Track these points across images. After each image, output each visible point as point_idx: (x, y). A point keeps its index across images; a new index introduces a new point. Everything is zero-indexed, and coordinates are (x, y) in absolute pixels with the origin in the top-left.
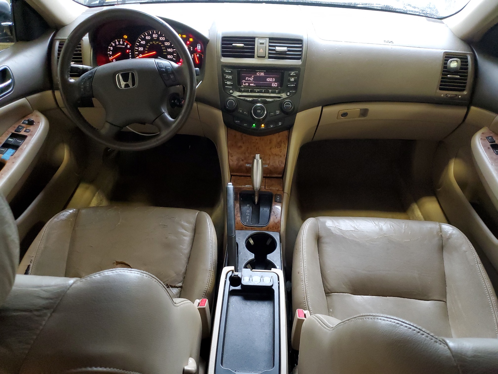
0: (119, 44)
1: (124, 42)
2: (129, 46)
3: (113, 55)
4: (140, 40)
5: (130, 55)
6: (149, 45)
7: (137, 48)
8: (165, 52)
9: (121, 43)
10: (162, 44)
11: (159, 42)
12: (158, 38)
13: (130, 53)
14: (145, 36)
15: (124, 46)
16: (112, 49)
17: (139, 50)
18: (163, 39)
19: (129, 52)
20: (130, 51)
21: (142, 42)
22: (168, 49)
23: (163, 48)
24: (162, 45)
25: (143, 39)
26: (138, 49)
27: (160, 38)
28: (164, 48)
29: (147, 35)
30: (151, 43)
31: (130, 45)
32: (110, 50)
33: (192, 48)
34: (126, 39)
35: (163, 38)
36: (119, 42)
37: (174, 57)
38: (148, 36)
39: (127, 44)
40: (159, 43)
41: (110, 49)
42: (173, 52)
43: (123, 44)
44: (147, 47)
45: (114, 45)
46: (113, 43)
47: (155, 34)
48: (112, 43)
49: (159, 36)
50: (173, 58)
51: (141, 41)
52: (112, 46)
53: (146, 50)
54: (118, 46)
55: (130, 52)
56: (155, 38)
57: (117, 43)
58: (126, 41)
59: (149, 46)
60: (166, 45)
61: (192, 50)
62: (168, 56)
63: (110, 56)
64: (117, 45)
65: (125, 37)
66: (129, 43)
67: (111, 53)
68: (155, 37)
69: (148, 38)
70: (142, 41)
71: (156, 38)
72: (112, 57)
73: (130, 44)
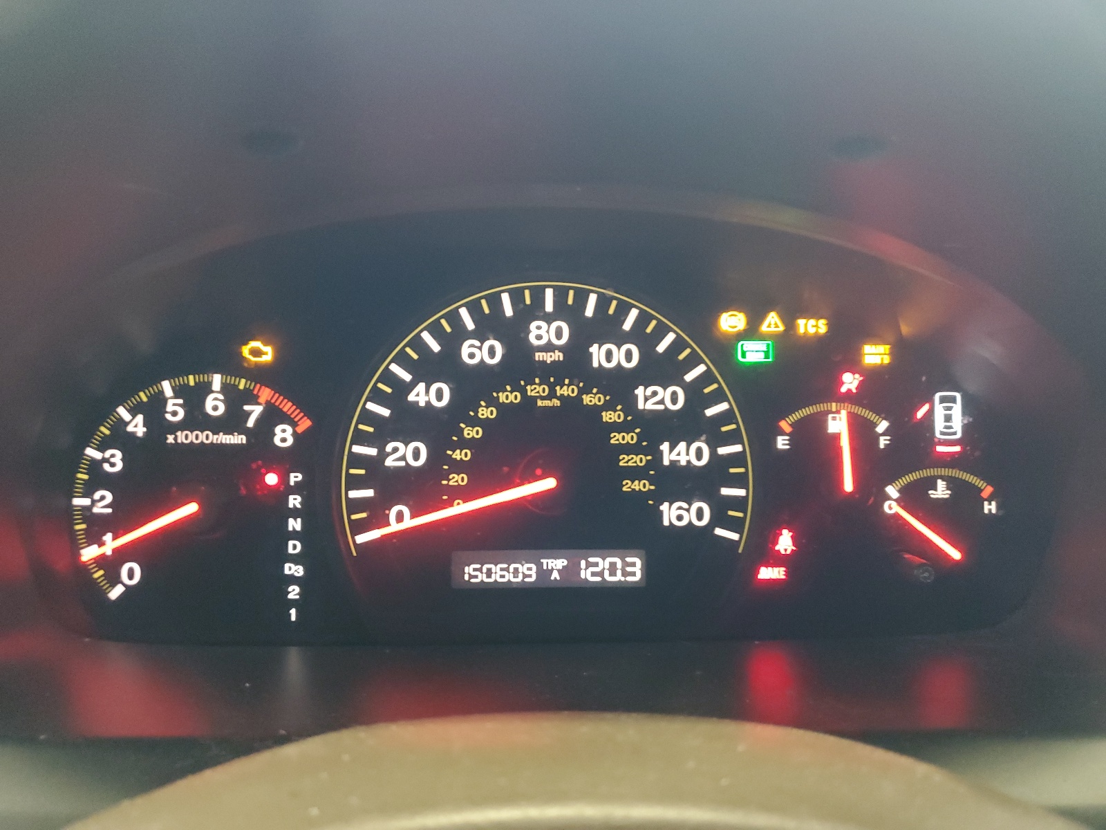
0: (196, 418)
1: (235, 399)
2: (283, 436)
3: (118, 522)
4: (407, 377)
5: (295, 513)
6: (485, 412)
7: (372, 452)
8: (635, 473)
9: (214, 405)
10: (609, 406)
11: (582, 391)
12: (576, 352)
13: (295, 501)
14: (452, 342)
15: (238, 439)
16: (115, 461)
17: (389, 462)
18: (624, 356)
19: (285, 490)
20: (295, 478)
21: (420, 395)
22: (665, 447)
23: (617, 438)
24: (608, 417)
25: (427, 370)
26: (383, 455)
27: (598, 354)
28: (629, 438)
29: (470, 325)
30: (509, 397)
31: (294, 424)
32: (99, 478)
33: (883, 426)
34: (261, 375)
35: (619, 356)
36: (194, 398)
37: (720, 518)
38: (481, 335)
39: (272, 417)
40: (579, 399)
41: (95, 466)
42: (718, 471)
43: (233, 421)
44: (471, 433)
45: (137, 426)
46: (134, 412)
47: (549, 319)
48: (122, 412)
49: (585, 333)
50: (715, 521)
51: (413, 384)
52: (120, 438)
53: (458, 467)
54: (181, 437)
55: (297, 489)
56: (549, 357)
57: (175, 410)
58: (266, 394)
59: (485, 423)
60: (650, 406)
61: (883, 442)
62: (665, 507)
63: (97, 527)
64: (174, 428)
65: (256, 353)
66: (287, 407)
67: (103, 502)
68: (549, 347)
69: (476, 353)
70: (421, 387)
71: (558, 356)
72: (108, 537)
73: (296, 413)
